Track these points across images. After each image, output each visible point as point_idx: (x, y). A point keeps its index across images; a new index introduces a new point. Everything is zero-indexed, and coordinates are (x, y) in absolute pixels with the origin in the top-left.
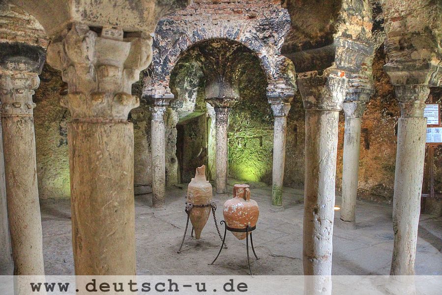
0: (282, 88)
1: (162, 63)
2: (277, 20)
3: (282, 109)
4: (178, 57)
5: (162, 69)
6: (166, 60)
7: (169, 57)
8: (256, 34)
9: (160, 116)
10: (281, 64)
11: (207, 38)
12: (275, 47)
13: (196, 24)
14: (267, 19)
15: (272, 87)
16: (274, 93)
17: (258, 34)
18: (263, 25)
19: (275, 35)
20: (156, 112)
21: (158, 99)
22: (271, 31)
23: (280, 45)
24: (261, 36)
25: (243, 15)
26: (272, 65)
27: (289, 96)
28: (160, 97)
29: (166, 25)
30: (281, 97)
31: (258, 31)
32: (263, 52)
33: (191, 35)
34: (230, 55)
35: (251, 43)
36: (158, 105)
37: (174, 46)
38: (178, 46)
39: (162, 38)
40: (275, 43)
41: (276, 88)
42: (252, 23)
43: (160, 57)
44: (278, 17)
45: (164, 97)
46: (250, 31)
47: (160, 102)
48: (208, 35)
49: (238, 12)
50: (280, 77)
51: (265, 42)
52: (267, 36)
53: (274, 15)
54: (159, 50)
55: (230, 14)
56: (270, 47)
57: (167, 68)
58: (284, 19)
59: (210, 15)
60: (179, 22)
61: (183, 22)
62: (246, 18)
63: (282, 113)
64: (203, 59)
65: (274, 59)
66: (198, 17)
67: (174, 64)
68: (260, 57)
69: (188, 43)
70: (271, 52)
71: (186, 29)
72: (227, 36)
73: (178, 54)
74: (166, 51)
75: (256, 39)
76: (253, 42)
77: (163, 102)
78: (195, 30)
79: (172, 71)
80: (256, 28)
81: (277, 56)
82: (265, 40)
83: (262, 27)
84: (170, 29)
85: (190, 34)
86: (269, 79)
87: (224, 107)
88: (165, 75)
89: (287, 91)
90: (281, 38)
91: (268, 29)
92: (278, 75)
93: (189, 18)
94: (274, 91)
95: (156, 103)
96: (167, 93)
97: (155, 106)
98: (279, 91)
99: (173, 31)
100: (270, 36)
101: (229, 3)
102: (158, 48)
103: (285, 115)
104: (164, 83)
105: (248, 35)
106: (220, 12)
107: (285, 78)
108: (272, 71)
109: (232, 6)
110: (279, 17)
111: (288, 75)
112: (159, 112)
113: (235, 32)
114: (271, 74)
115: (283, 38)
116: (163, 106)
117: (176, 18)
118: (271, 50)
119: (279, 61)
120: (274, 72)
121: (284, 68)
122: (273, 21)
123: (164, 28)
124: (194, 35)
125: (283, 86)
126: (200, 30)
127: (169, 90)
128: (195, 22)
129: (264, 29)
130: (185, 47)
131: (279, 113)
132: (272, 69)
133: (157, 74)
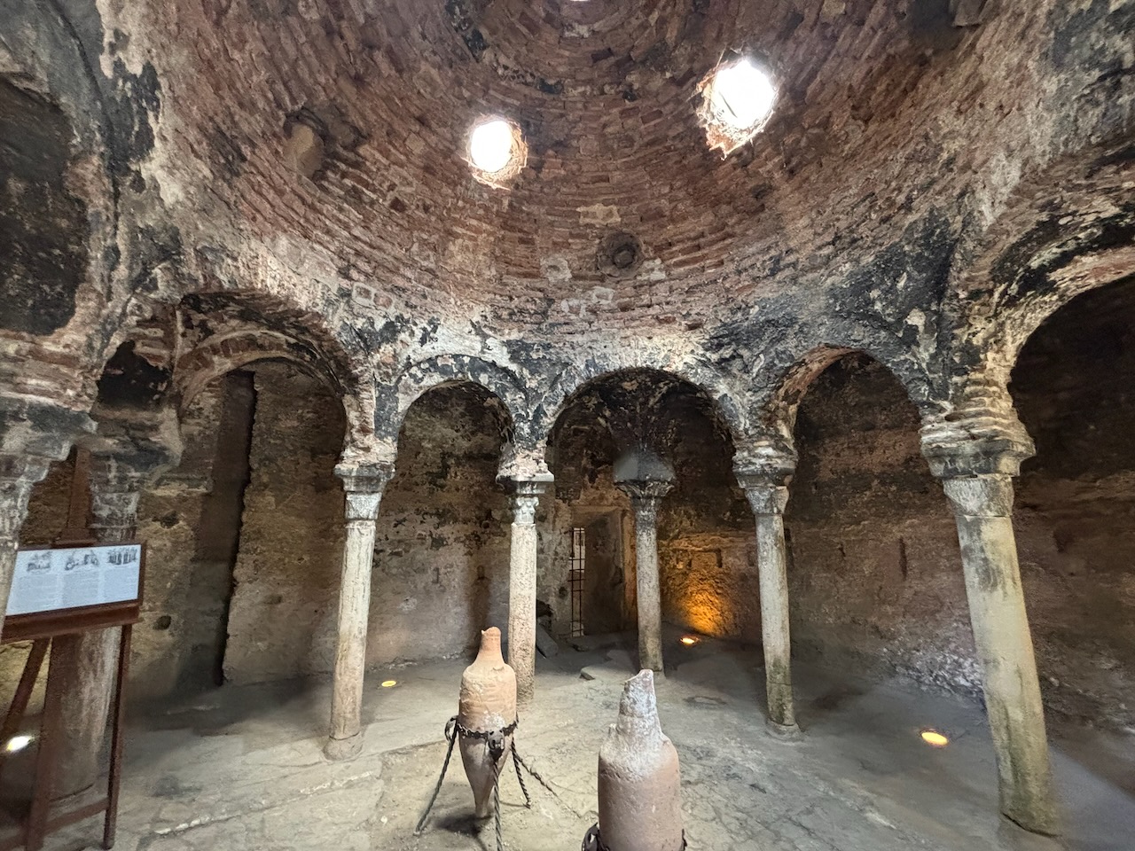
0: (768, 456)
1: (530, 418)
2: (746, 324)
3: (771, 500)
4: (560, 407)
5: (531, 428)
6: (539, 413)
7: (545, 407)
8: (703, 355)
9: (528, 515)
10: (762, 408)
11: (612, 370)
12: (745, 376)
13: (590, 348)
14: (724, 325)
15: (745, 454)
16: (752, 467)
17: (708, 354)
18: (717, 338)
19: (745, 353)
20: (519, 508)
21: (523, 484)
22: (734, 346)
23: (755, 370)
24: (714, 357)
25: (676, 326)
26: (741, 410)
27: (785, 473)
28: (527, 479)
29: (538, 350)
30: (767, 474)
31: (707, 350)
32: (722, 388)
33: (582, 367)
34: (656, 404)
35: (696, 373)
36: (525, 496)
37: (552, 387)
38: (560, 386)
39: (532, 373)
40: (746, 369)
41: (754, 456)
42: (695, 337)
43: (527, 407)
44: (747, 319)
45: (534, 479)
46: (692, 351)
47: (528, 490)
48: (614, 364)
49: (667, 321)
50: (761, 434)
51: (723, 369)
52: (728, 356)
53: (739, 314)
54: (526, 394)
55: (652, 326)
56: (735, 376)
57: (541, 427)
58: (762, 319)
59: (615, 330)
60: (561, 345)
61: (568, 345)
62: (683, 328)
63: (772, 507)
64: (607, 413)
65: (745, 400)
66: (595, 336)
67: (553, 420)
68: (716, 397)
69: (578, 381)
70: (738, 386)
71: (573, 357)
72: (648, 363)
73: (561, 400)
74: (539, 396)
75: (704, 364)
76: (699, 371)
77: (532, 489)
78: (590, 358)
79: (550, 431)
80: (703, 345)
81: (750, 393)
82: (723, 366)
83: (716, 341)
84: (544, 357)
85: (580, 364)
86: (738, 439)
87: (649, 497)
88: (538, 439)
89: (779, 461)
90: (758, 356)
91: (729, 344)
92: (756, 430)
93: (578, 338)
94: (750, 463)
95: (518, 491)
96: (540, 471)
97: (517, 496)
98: (762, 461)
99: (550, 360)
100: (733, 357)
101: (649, 306)
102: (524, 391)
103: (779, 512)
104: (535, 454)
105: (689, 359)
106: (633, 324)
107: (772, 436)
108: (743, 423)
109: (656, 310)
110: (750, 317)
111: (777, 430)
112: (524, 509)
113: (663, 354)
114: (741, 429)
115: (761, 356)
116: (532, 496)
117: (555, 339)
118: (738, 383)
119: (756, 403)
120: (748, 426)
121: (769, 415)
122: (738, 328)
123: (535, 356)
124: (587, 366)
125: (770, 451)
126: (599, 357)
127: (544, 465)
128: (590, 344)
129: (720, 346)
130: (572, 388)
131: (766, 507)
132: (742, 420)
133: (521, 438)
